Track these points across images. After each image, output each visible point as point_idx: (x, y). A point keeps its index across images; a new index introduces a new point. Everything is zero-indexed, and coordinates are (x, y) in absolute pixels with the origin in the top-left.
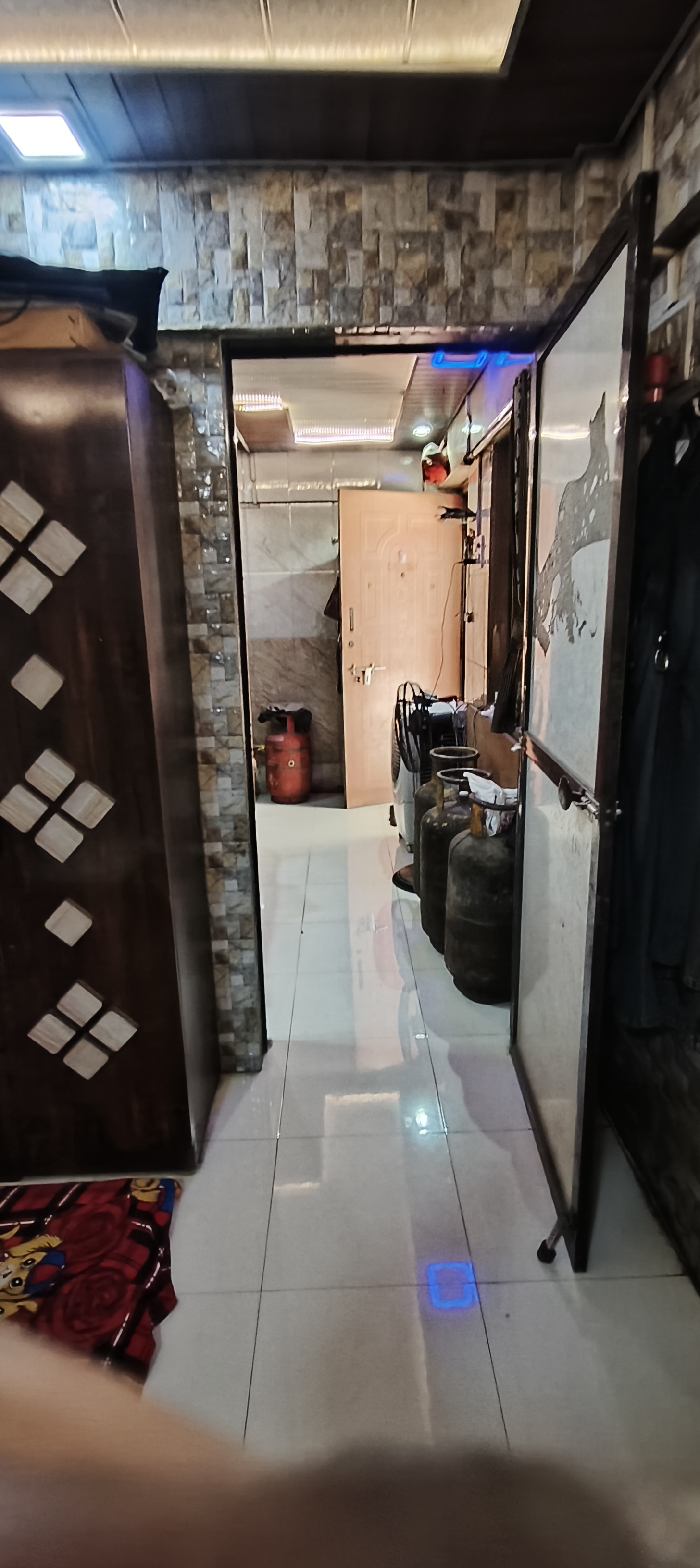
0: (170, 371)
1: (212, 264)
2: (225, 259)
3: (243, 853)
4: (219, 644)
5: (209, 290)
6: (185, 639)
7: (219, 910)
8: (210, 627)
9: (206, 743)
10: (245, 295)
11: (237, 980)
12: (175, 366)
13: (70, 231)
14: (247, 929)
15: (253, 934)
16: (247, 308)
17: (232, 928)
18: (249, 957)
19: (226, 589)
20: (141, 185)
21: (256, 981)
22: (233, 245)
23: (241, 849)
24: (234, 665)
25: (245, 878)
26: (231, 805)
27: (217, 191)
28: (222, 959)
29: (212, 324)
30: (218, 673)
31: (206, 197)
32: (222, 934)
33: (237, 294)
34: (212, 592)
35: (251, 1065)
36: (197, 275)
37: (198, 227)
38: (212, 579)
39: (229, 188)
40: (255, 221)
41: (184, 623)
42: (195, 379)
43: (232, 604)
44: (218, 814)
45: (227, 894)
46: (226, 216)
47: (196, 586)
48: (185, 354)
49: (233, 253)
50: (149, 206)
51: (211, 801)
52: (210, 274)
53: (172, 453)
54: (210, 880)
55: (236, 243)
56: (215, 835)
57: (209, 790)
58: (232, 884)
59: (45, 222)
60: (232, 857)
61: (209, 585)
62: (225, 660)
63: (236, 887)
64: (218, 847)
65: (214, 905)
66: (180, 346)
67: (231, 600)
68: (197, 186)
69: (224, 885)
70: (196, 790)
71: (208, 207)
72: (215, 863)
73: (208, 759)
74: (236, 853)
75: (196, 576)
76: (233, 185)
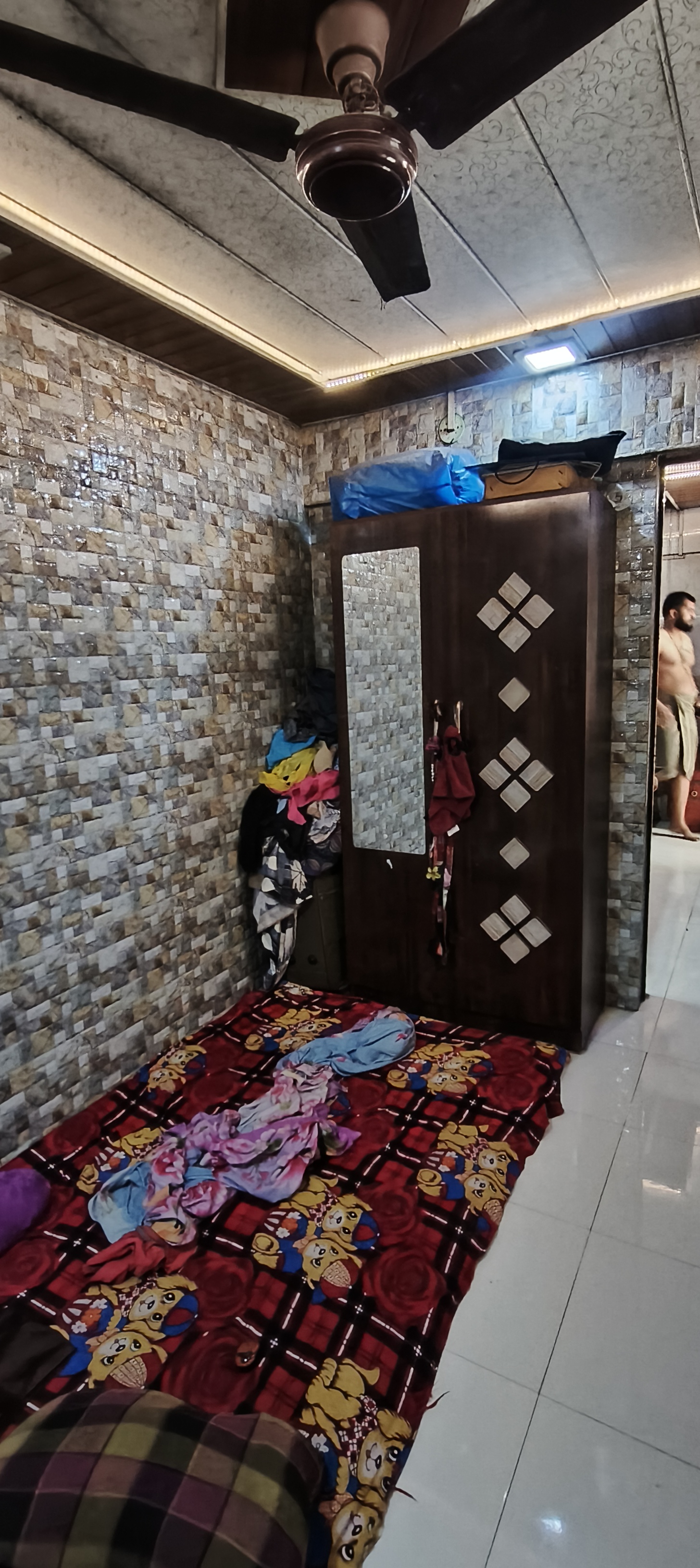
0: (618, 485)
1: (656, 409)
2: (666, 403)
3: (640, 833)
4: (636, 675)
5: (653, 427)
6: (610, 670)
7: (617, 876)
8: (630, 661)
9: (619, 747)
10: (680, 425)
11: (625, 933)
12: (622, 480)
13: (559, 406)
14: (637, 893)
15: (642, 898)
16: (680, 434)
17: (624, 891)
18: (637, 916)
19: (645, 633)
20: (611, 367)
21: (641, 937)
22: (673, 394)
23: (638, 830)
24: (647, 689)
25: (640, 853)
26: (633, 795)
27: (665, 360)
28: (615, 914)
29: (653, 449)
30: (633, 695)
31: (656, 366)
32: (617, 895)
33: (674, 426)
34: (635, 636)
35: (630, 1005)
36: (644, 419)
37: (649, 387)
38: (635, 626)
39: (674, 356)
40: (692, 373)
41: (612, 658)
42: (637, 487)
43: (649, 644)
44: (622, 801)
45: (623, 864)
46: (670, 375)
47: (623, 632)
48: (631, 470)
49: (674, 398)
50: (615, 380)
51: (618, 791)
52: (654, 415)
53: (614, 539)
54: (611, 850)
55: (675, 392)
56: (618, 817)
57: (619, 782)
58: (628, 857)
59: (544, 404)
60: (631, 835)
61: (632, 631)
62: (639, 685)
63: (631, 859)
64: (620, 827)
65: (613, 871)
66: (627, 466)
67: (648, 641)
68: (651, 359)
69: (621, 857)
70: (607, 781)
71: (657, 371)
72: (617, 838)
73: (619, 759)
74: (634, 832)
75: (623, 625)
76: (678, 353)
